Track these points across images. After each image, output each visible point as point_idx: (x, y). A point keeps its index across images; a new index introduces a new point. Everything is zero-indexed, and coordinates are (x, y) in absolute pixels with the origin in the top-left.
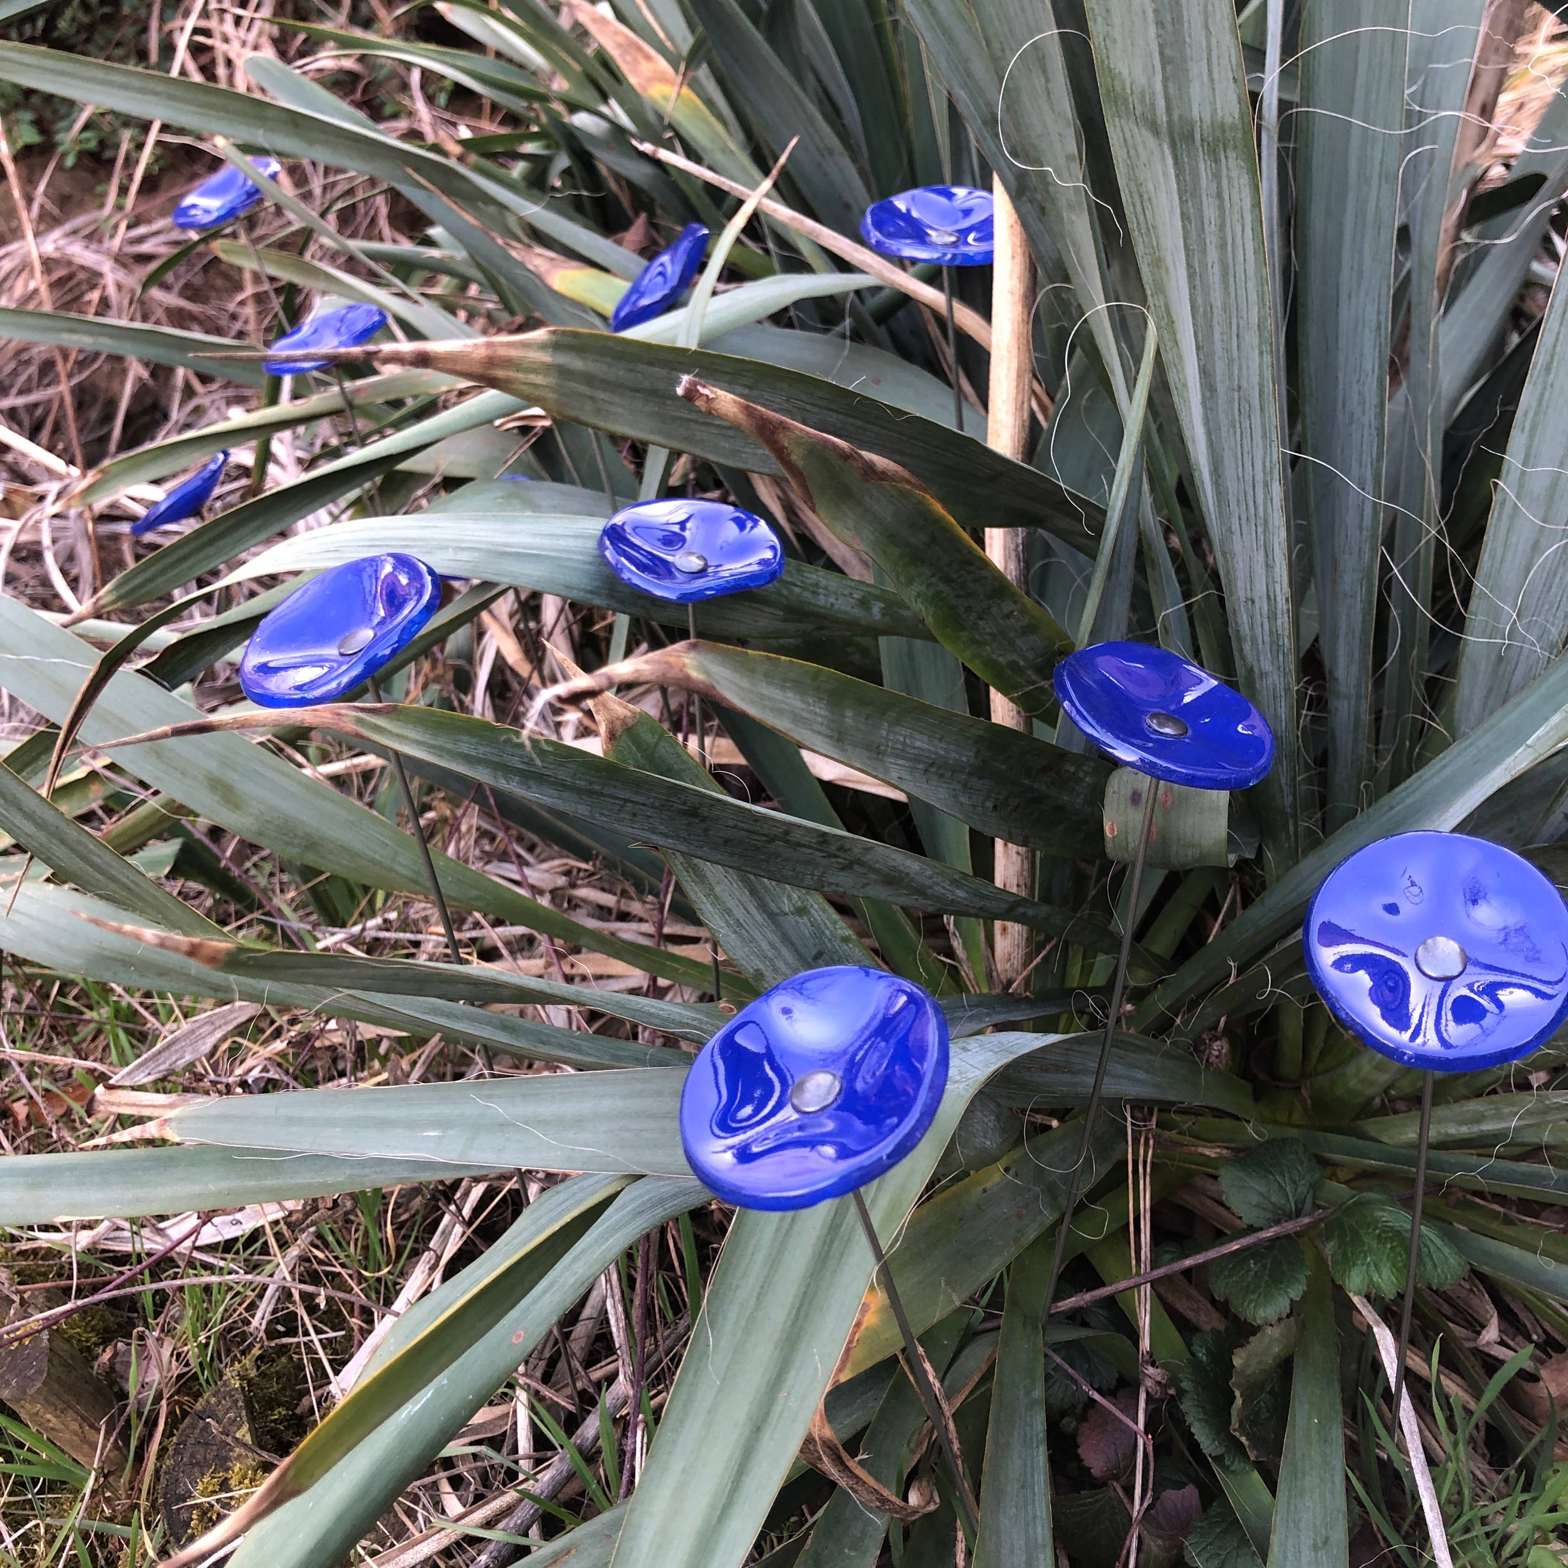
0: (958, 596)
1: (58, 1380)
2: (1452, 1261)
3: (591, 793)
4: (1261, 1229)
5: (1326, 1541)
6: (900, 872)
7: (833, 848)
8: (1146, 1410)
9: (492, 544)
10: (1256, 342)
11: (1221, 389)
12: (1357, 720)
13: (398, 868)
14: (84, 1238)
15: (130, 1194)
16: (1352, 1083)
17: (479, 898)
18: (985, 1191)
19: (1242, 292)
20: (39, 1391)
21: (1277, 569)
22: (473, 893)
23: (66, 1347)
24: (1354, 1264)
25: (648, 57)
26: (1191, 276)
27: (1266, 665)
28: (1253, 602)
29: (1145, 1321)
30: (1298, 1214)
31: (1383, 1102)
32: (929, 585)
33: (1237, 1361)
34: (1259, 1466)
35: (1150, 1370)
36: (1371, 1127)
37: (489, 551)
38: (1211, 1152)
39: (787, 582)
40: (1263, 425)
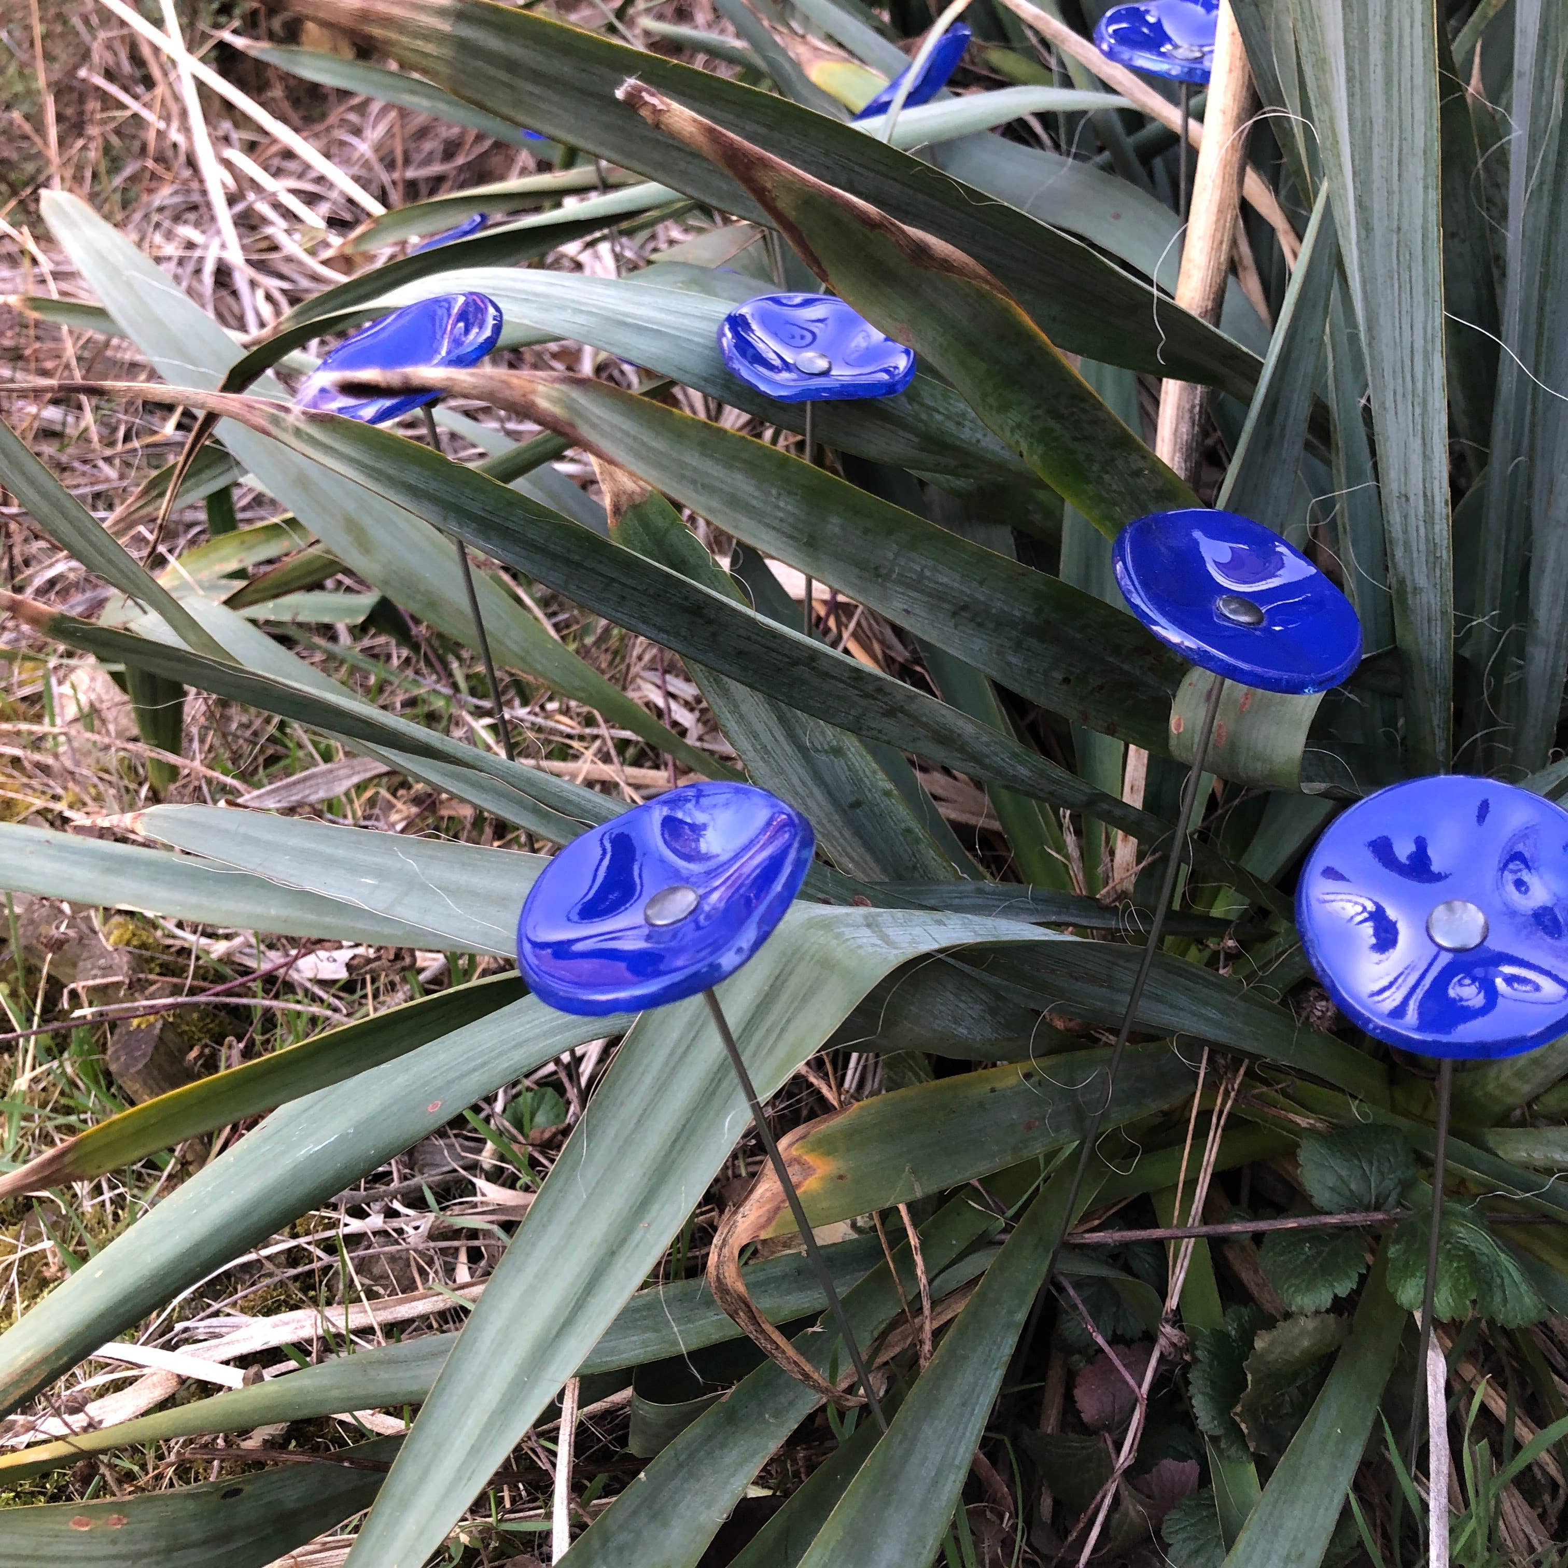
0: (1075, 439)
1: (160, 1068)
2: (1527, 1300)
3: (568, 562)
4: (1329, 1213)
6: (951, 731)
7: (870, 688)
8: (1156, 1370)
9: (613, 311)
10: (1421, 172)
11: (1379, 229)
12: (1554, 674)
13: (509, 643)
14: (219, 948)
15: (194, 900)
16: (1491, 1087)
17: (582, 689)
18: (993, 1090)
19: (1407, 109)
20: (139, 1072)
21: (1436, 463)
22: (577, 683)
23: (177, 1040)
24: (1413, 1275)
26: (1350, 80)
27: (1421, 580)
28: (1407, 499)
29: (1178, 1279)
30: (1377, 1208)
31: (1523, 1114)
32: (1034, 418)
33: (1259, 1344)
35: (1168, 1329)
36: (1492, 1137)
37: (607, 319)
38: (1303, 1122)
39: (928, 407)
40: (1425, 280)
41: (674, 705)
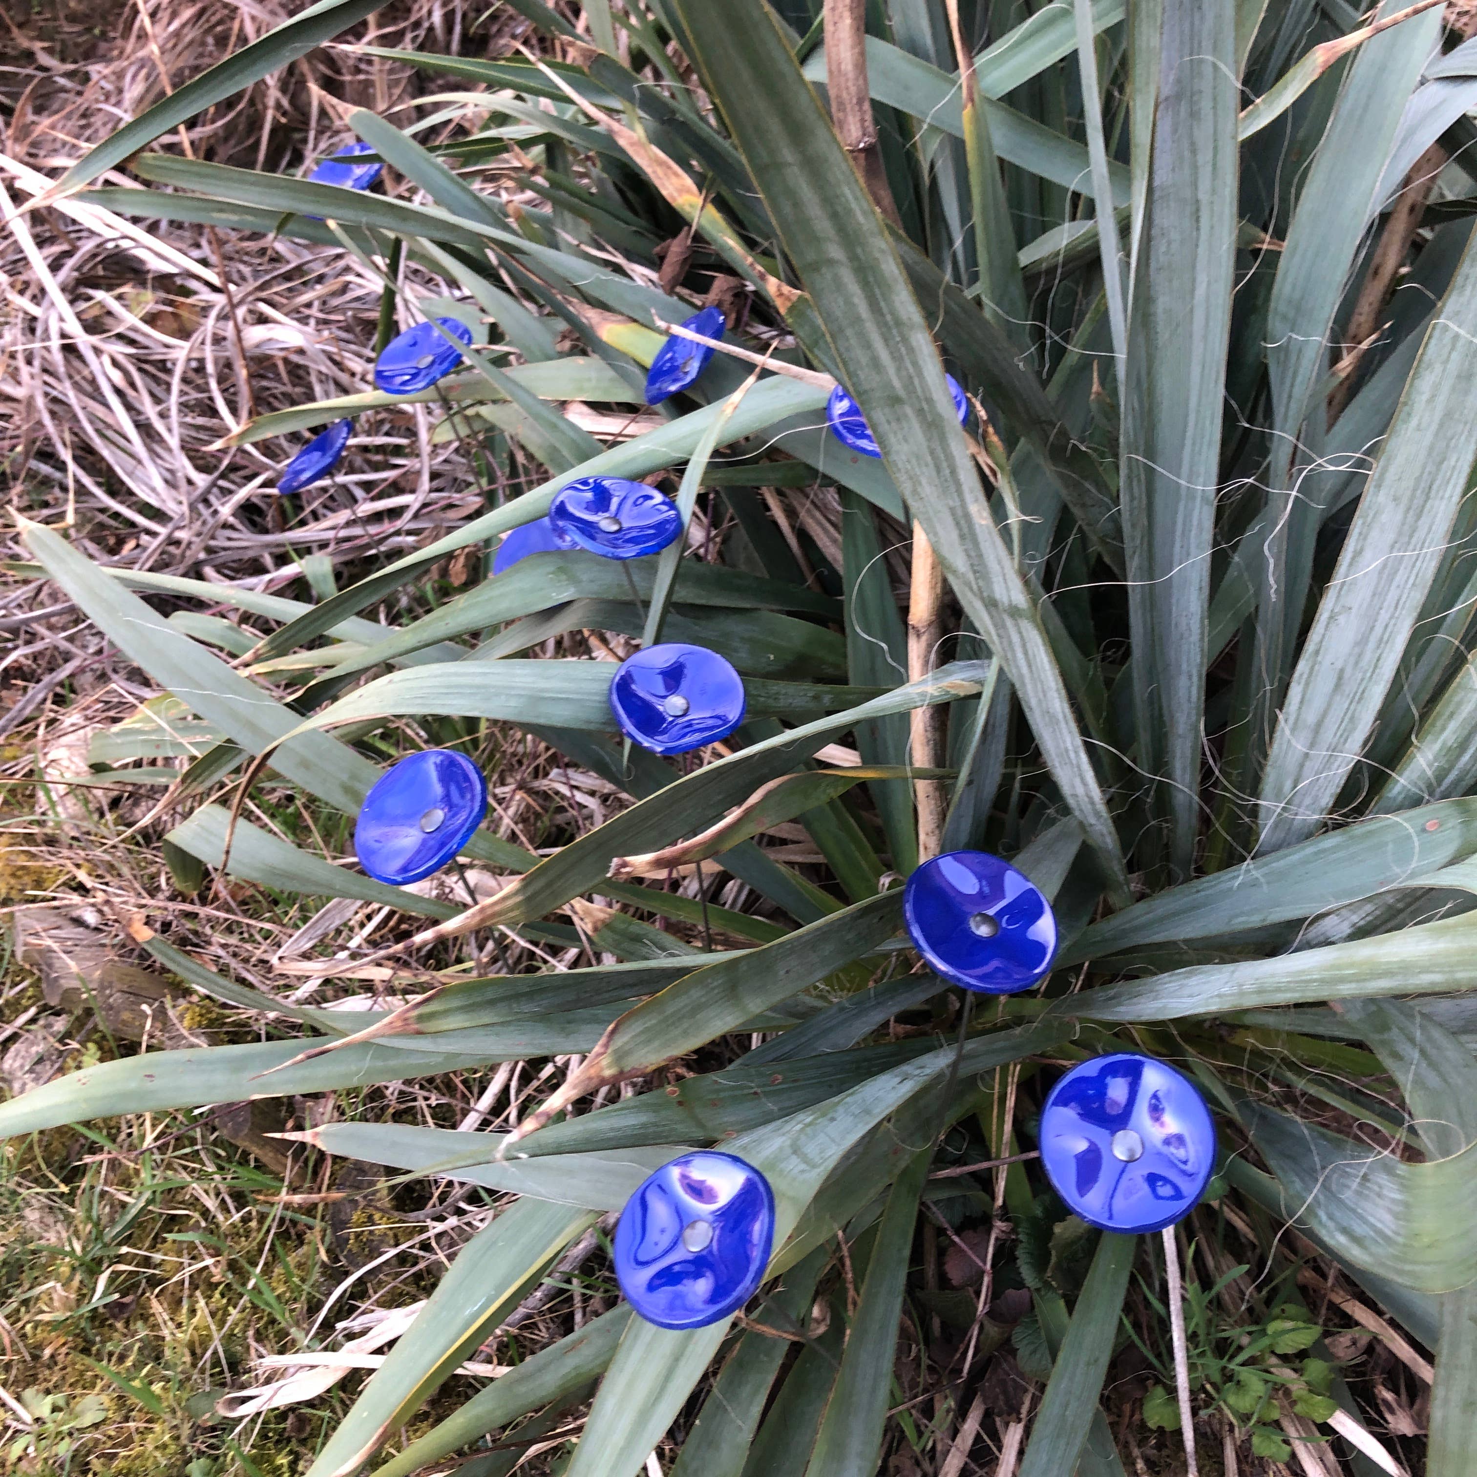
5: (1096, 1361)
20: (246, 1135)
25: (676, 174)
29: (1001, 1186)
33: (1056, 1230)
34: (1064, 1296)
35: (999, 1224)
41: (576, 792)
